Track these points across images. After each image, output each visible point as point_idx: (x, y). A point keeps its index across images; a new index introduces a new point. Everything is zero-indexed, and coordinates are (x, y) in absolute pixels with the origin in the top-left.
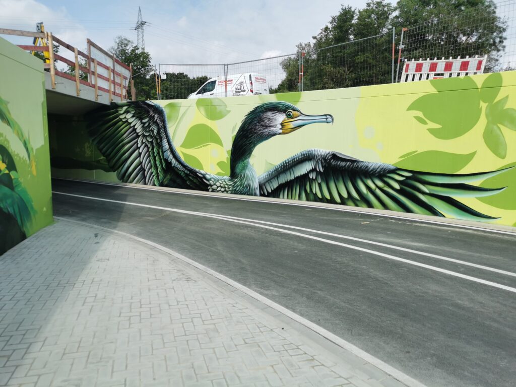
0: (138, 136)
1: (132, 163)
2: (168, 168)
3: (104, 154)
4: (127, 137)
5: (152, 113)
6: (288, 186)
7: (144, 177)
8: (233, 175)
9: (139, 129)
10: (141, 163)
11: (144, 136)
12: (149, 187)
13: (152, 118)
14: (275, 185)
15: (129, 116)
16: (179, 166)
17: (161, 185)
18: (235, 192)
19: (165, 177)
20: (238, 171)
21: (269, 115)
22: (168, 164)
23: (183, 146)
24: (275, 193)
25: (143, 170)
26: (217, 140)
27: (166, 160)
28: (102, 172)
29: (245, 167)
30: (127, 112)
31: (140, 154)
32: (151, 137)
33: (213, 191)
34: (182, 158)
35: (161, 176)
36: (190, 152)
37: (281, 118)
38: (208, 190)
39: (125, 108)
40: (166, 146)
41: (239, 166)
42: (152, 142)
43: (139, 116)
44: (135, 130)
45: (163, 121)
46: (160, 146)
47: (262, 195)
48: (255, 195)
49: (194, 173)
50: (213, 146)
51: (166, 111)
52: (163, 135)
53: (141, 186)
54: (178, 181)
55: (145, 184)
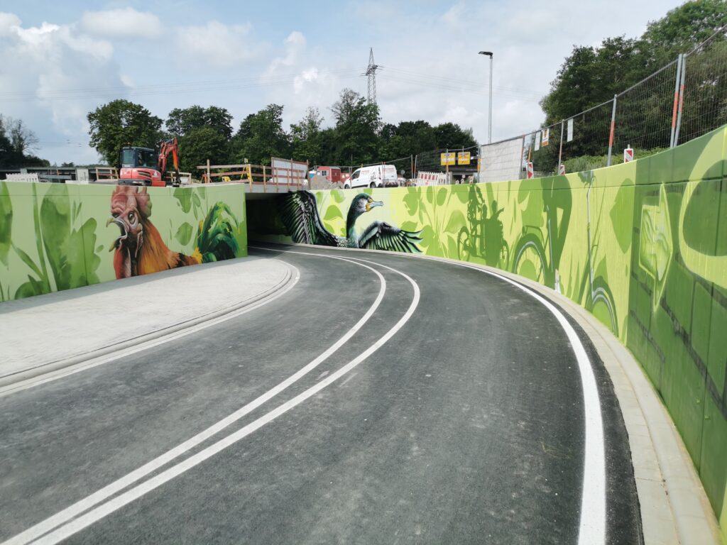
0: (302, 213)
1: (299, 230)
2: (318, 233)
3: (285, 225)
4: (297, 213)
5: (309, 198)
6: (369, 242)
7: (306, 239)
8: (348, 236)
9: (303, 209)
10: (304, 230)
11: (306, 213)
12: (308, 245)
13: (309, 201)
14: (364, 241)
15: (298, 199)
16: (323, 231)
17: (315, 244)
18: (349, 247)
19: (316, 238)
20: (350, 234)
21: (361, 200)
22: (318, 230)
23: (325, 219)
24: (364, 247)
25: (305, 234)
26: (340, 216)
27: (316, 228)
28: (284, 236)
29: (352, 231)
30: (297, 197)
31: (304, 224)
32: (309, 213)
33: (339, 246)
34: (325, 226)
35: (314, 237)
36: (328, 222)
37: (365, 202)
38: (336, 246)
39: (296, 195)
40: (316, 219)
41: (350, 231)
42: (309, 217)
43: (303, 200)
44: (301, 208)
45: (315, 203)
46: (314, 219)
47: (360, 248)
48: (356, 248)
49: (330, 235)
50: (339, 218)
51: (316, 197)
52: (315, 212)
53: (304, 245)
54: (323, 241)
55: (306, 243)
